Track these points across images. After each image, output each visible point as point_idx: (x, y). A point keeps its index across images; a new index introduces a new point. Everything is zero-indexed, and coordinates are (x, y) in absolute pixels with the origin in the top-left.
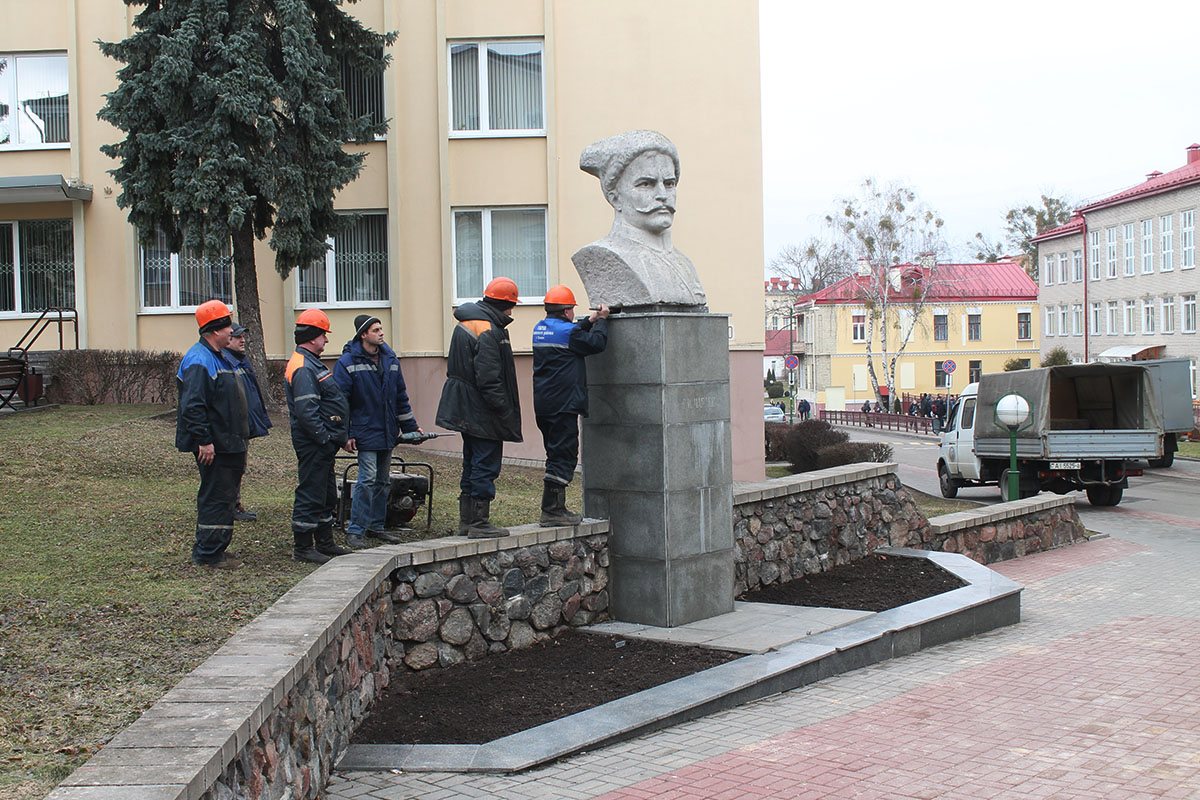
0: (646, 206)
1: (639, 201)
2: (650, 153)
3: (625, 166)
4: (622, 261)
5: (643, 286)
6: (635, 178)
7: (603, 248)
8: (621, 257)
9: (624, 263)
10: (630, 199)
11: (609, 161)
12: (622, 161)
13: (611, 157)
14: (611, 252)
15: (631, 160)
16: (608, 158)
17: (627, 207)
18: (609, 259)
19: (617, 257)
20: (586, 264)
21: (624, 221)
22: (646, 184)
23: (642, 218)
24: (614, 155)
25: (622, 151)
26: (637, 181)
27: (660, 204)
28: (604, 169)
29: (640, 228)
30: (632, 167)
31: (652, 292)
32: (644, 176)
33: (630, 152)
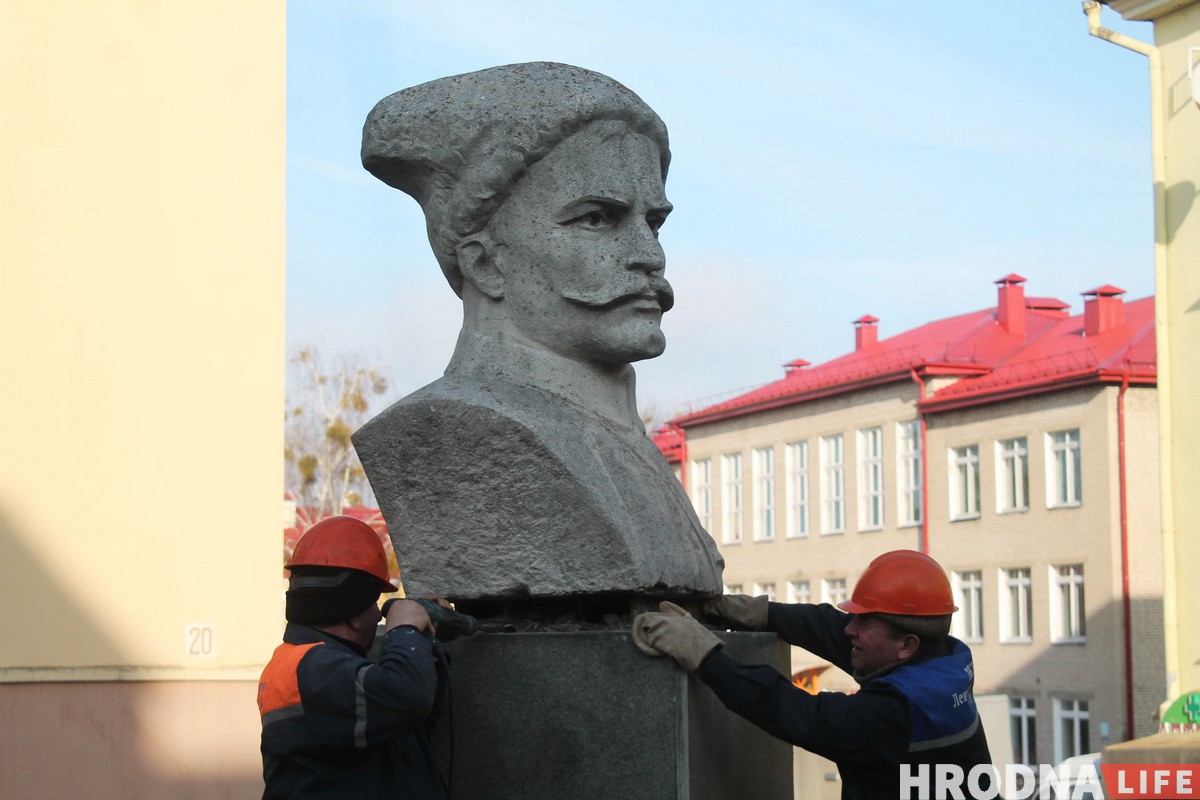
0: (597, 287)
1: (575, 268)
2: (611, 126)
3: (532, 159)
4: (544, 453)
5: (610, 534)
6: (562, 199)
7: (478, 409)
8: (542, 438)
9: (551, 458)
10: (543, 264)
11: (476, 142)
12: (525, 142)
13: (485, 131)
14: (508, 422)
15: (552, 143)
16: (472, 133)
17: (530, 288)
18: (497, 443)
19: (527, 439)
20: (406, 458)
21: (511, 331)
22: (594, 218)
23: (578, 322)
24: (497, 123)
25: (525, 113)
26: (568, 208)
27: (642, 281)
28: (453, 170)
29: (567, 354)
30: (556, 164)
31: (637, 552)
32: (595, 193)
33: (551, 118)
